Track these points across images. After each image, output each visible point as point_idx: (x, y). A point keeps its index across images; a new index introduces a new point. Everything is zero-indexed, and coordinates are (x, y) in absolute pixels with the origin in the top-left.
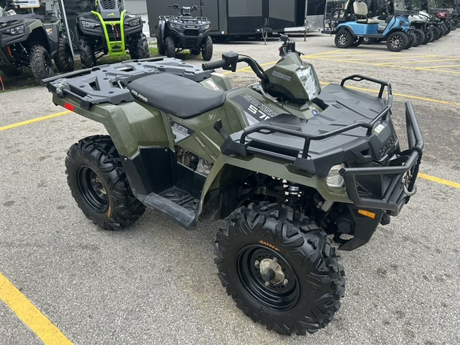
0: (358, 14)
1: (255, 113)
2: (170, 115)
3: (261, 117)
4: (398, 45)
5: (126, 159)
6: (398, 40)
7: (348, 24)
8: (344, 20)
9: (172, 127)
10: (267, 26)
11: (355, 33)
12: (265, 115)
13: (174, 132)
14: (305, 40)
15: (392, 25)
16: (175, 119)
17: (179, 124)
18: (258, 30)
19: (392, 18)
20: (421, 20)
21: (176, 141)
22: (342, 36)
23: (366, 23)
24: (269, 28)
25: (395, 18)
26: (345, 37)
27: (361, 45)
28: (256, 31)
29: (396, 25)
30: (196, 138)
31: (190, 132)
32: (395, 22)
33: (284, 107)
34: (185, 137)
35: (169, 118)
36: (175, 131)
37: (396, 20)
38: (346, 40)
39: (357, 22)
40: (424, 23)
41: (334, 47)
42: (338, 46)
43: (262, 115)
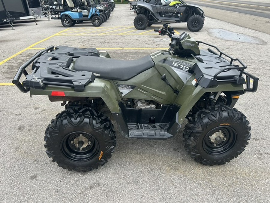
0: (71, 6)
1: (177, 66)
2: (115, 81)
3: (181, 67)
4: (98, 23)
5: (117, 114)
6: (97, 20)
7: (66, 13)
8: (64, 11)
9: (119, 88)
10: (11, 17)
11: (73, 18)
12: (183, 66)
13: (121, 91)
14: (36, 24)
15: (92, 12)
16: (120, 82)
17: (123, 85)
18: (5, 20)
19: (90, 9)
20: (101, 9)
21: (123, 95)
22: (66, 20)
23: (77, 12)
24: (12, 18)
25: (92, 9)
26: (68, 20)
27: (75, 25)
28: (4, 21)
29: (94, 12)
30: (138, 89)
31: (133, 87)
32: (93, 11)
33: (189, 60)
34: (130, 91)
35: (115, 83)
36: (121, 89)
37: (93, 9)
38: (69, 22)
39: (72, 11)
40: (103, 10)
41: (61, 27)
42: (65, 26)
43: (182, 66)
